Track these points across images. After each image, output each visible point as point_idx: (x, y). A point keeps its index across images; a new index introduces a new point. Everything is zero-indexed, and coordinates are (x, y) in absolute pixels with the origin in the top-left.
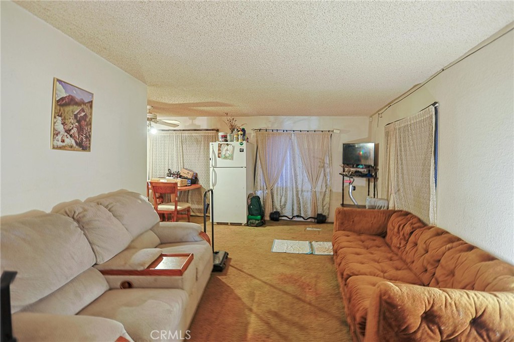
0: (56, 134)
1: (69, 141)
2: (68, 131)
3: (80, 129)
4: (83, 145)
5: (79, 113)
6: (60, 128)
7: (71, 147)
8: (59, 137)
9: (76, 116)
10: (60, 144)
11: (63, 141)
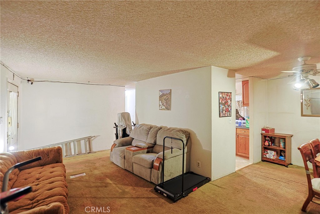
0: (160, 105)
1: (164, 107)
2: (163, 104)
3: (166, 103)
4: (168, 108)
5: (166, 98)
6: (161, 104)
7: (164, 109)
8: (161, 107)
9: (165, 99)
10: (161, 108)
11: (162, 108)
